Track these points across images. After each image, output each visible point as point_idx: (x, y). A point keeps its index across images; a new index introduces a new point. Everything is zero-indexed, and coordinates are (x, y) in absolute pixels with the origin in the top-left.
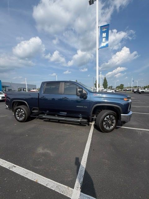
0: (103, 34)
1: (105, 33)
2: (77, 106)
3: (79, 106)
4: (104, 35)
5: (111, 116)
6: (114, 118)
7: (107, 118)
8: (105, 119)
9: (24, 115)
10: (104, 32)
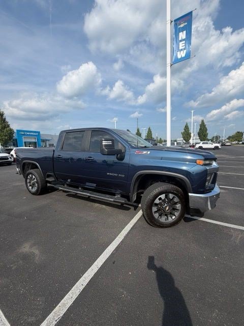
0: (181, 34)
1: (185, 32)
2: (108, 174)
3: (111, 174)
4: (183, 35)
5: (171, 196)
6: (176, 200)
7: (160, 199)
8: (157, 201)
9: (36, 185)
10: (182, 30)
